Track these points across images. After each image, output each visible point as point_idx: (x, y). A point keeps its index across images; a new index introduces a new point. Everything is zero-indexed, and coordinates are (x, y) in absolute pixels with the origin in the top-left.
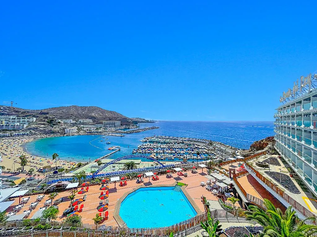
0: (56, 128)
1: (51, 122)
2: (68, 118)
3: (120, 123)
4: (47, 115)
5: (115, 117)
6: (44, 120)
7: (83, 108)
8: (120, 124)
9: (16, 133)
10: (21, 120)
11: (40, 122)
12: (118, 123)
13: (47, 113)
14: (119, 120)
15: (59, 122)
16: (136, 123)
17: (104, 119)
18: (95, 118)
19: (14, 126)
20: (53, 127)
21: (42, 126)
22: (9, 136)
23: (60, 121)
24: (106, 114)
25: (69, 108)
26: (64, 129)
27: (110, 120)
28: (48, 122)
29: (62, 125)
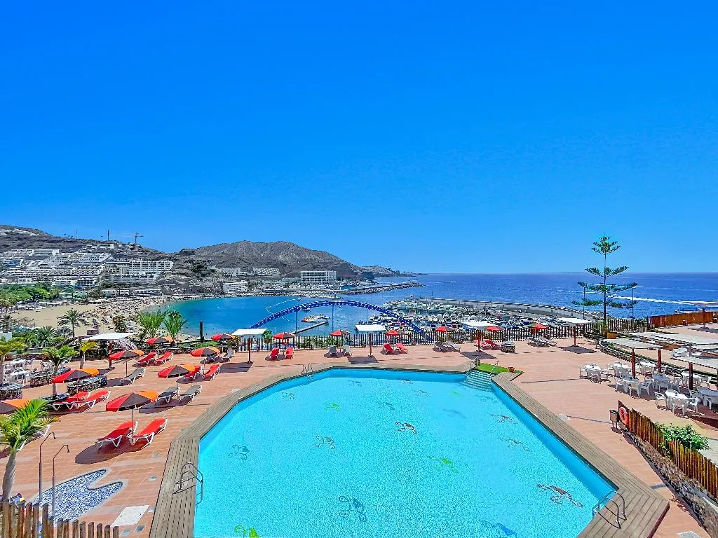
0: (208, 283)
1: (199, 270)
2: (233, 266)
3: (336, 275)
4: (192, 257)
5: (325, 263)
6: (186, 266)
7: (263, 247)
8: (336, 278)
11: (179, 271)
12: (332, 274)
14: (333, 269)
15: (213, 271)
16: (370, 276)
17: (303, 266)
18: (285, 266)
19: (137, 275)
20: (201, 280)
21: (183, 277)
22: (126, 295)
23: (214, 267)
24: (307, 257)
25: (235, 246)
26: (221, 284)
27: (314, 267)
28: (194, 271)
29: (218, 277)
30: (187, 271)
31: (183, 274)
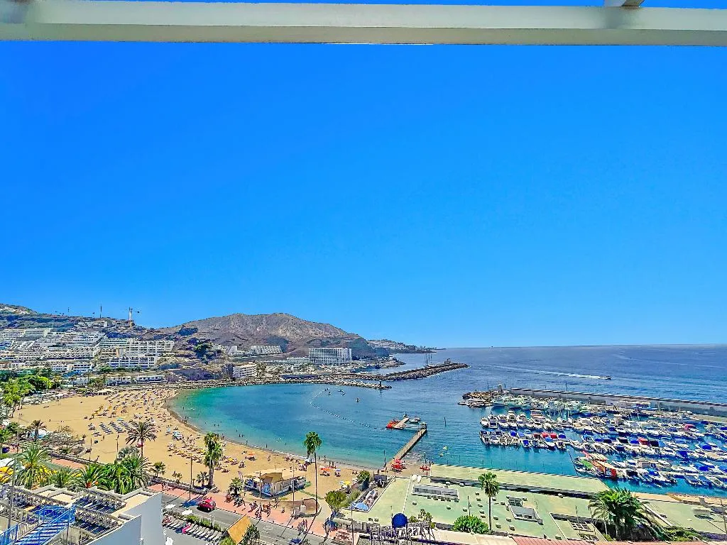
0: (215, 367)
1: (204, 351)
3: (351, 353)
4: (194, 336)
5: (335, 338)
6: (188, 347)
7: (257, 320)
8: (351, 357)
9: (141, 377)
10: (149, 346)
11: (182, 352)
12: (344, 352)
13: (195, 330)
14: (347, 345)
15: (219, 352)
17: (309, 343)
18: (287, 342)
19: (137, 359)
20: (207, 363)
21: (187, 360)
22: (128, 383)
23: (219, 348)
24: (311, 332)
25: (226, 320)
26: (230, 367)
27: (323, 344)
28: (197, 352)
30: (191, 352)
31: (186, 356)
